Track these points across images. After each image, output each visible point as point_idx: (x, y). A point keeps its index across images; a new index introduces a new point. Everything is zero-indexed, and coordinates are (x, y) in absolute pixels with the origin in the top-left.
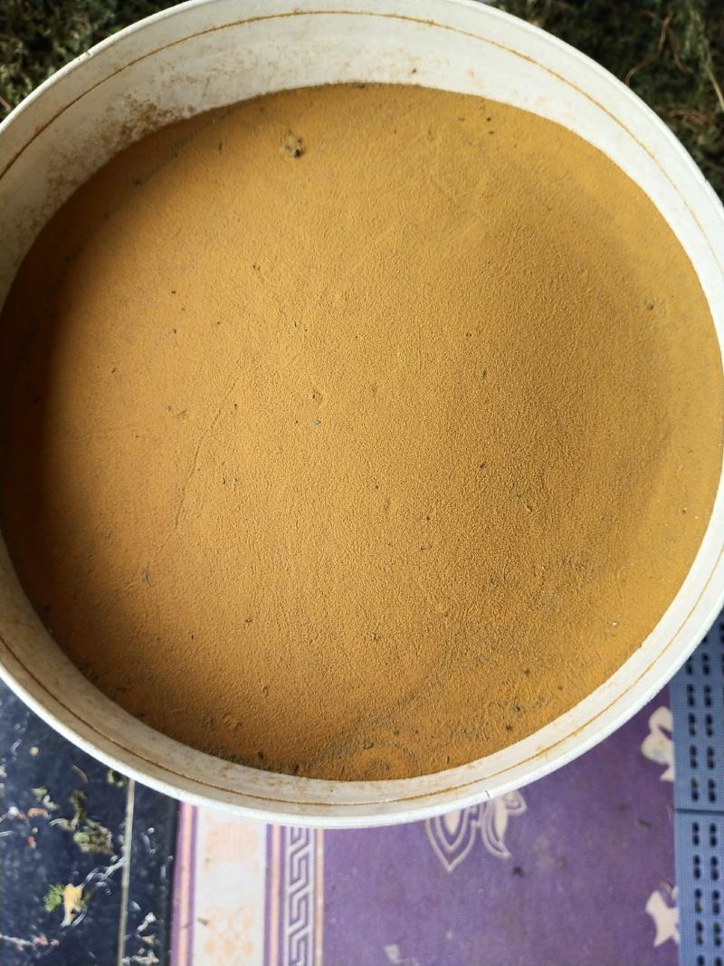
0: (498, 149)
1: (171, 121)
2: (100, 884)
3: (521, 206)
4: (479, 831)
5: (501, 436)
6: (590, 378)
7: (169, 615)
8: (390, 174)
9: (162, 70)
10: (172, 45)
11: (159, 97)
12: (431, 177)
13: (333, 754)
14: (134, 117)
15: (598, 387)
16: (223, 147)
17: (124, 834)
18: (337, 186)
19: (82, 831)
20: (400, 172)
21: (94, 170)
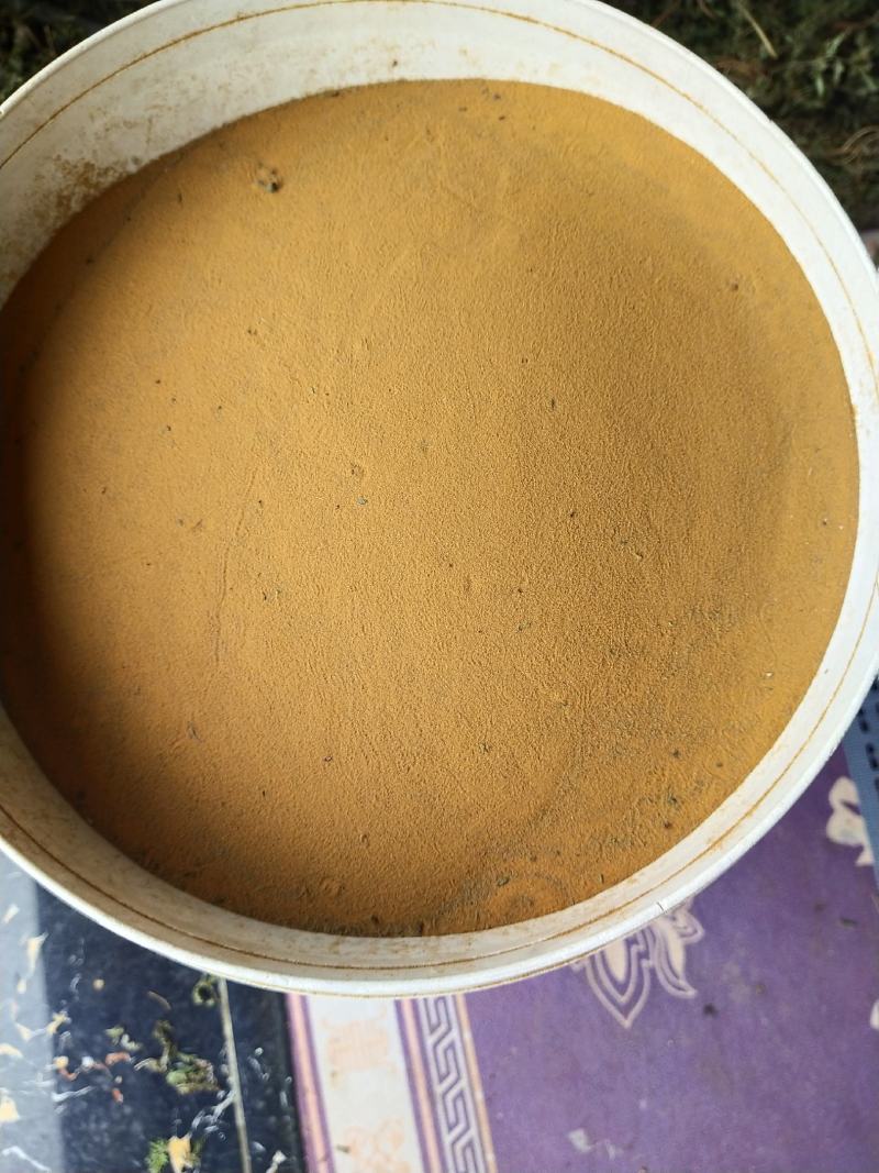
0: (514, 135)
1: (115, 180)
2: (210, 1129)
3: (557, 197)
4: (653, 972)
5: (587, 475)
6: (679, 385)
7: (231, 772)
8: (391, 190)
9: (92, 118)
10: (99, 84)
11: (95, 152)
12: (441, 183)
13: (463, 901)
14: (70, 182)
15: (692, 394)
16: (183, 198)
17: (227, 1063)
18: (330, 216)
19: (176, 1069)
20: (402, 185)
21: (33, 256)
